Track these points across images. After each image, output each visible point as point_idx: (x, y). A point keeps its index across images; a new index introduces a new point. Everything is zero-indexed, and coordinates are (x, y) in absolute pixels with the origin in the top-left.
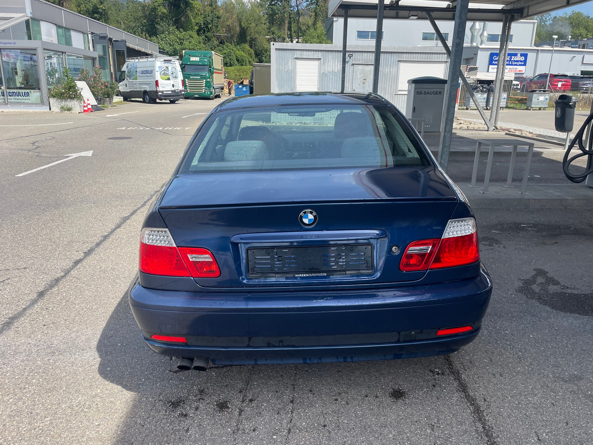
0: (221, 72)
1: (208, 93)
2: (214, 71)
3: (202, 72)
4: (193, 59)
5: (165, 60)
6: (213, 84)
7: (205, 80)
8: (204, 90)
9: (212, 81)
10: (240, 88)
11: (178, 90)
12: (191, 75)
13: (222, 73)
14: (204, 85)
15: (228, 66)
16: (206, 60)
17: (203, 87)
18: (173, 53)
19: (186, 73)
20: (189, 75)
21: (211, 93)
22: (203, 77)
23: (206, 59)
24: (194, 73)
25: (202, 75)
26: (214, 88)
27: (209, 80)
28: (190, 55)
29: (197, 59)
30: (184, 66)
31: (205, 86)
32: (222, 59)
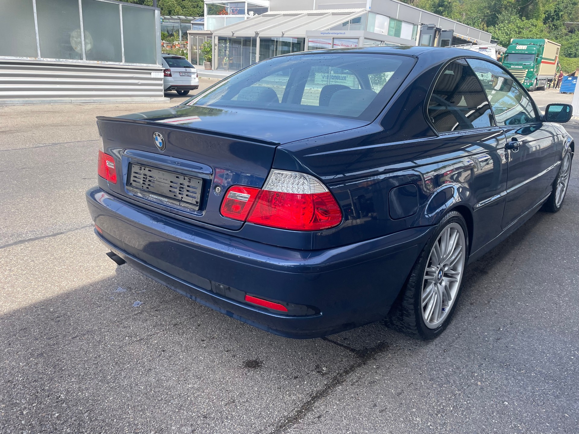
0: (554, 62)
1: (527, 84)
2: (542, 60)
3: (526, 62)
4: (519, 47)
5: (480, 48)
6: (537, 74)
7: (527, 70)
8: (523, 80)
9: (537, 71)
10: (570, 80)
11: (486, 80)
12: (513, 64)
13: (554, 64)
14: (525, 75)
15: (572, 57)
16: (535, 49)
17: (523, 77)
18: (507, 43)
19: (508, 62)
20: (510, 64)
21: (532, 84)
22: (525, 67)
23: (535, 47)
24: (516, 63)
25: (525, 65)
26: (536, 79)
27: (532, 70)
28: (517, 44)
29: (525, 47)
30: (508, 55)
31: (526, 77)
32: (558, 48)
